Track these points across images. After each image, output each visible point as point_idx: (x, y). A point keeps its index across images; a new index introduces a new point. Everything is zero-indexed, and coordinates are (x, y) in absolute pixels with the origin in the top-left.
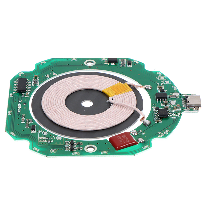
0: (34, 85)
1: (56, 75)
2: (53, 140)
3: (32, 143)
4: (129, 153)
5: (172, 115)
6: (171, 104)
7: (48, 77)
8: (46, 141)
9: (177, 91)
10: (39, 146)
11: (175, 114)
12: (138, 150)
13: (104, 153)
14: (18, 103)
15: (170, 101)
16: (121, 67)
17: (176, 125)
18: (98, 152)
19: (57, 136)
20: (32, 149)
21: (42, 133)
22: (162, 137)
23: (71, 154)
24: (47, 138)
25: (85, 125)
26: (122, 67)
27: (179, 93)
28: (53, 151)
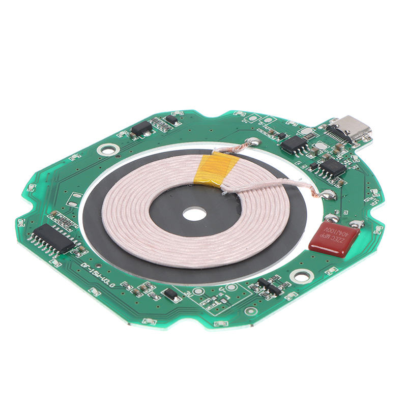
0: (70, 230)
1: (82, 196)
2: (226, 296)
3: (200, 318)
4: (365, 251)
5: (346, 164)
6: (321, 150)
7: (74, 205)
8: (218, 304)
10: (216, 316)
11: (349, 161)
12: (372, 239)
13: (331, 271)
14: (86, 269)
15: (314, 145)
16: (167, 133)
18: (320, 276)
19: (224, 287)
20: (214, 326)
21: (192, 294)
22: (379, 203)
23: (284, 300)
24: (214, 298)
25: (244, 248)
26: (168, 131)
28: (251, 311)
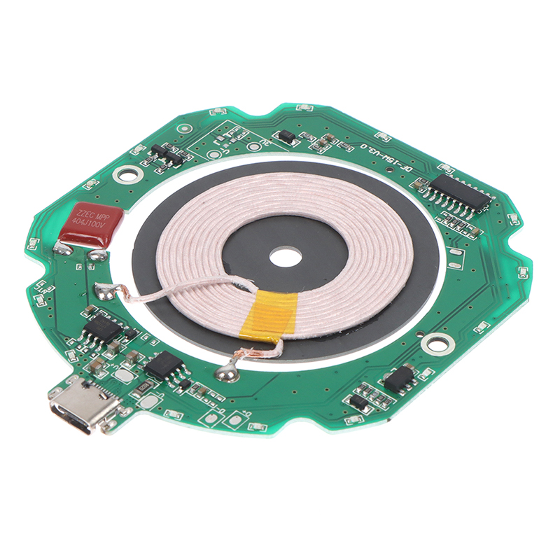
1: (448, 265)
5: (86, 347)
6: (122, 368)
7: (454, 251)
8: (227, 135)
9: (158, 410)
10: (226, 120)
11: (81, 351)
12: (41, 230)
14: (404, 164)
15: (134, 376)
17: (44, 330)
18: (104, 177)
21: (261, 143)
22: (34, 285)
23: (146, 145)
24: (233, 141)
27: (147, 410)
28: (185, 129)
